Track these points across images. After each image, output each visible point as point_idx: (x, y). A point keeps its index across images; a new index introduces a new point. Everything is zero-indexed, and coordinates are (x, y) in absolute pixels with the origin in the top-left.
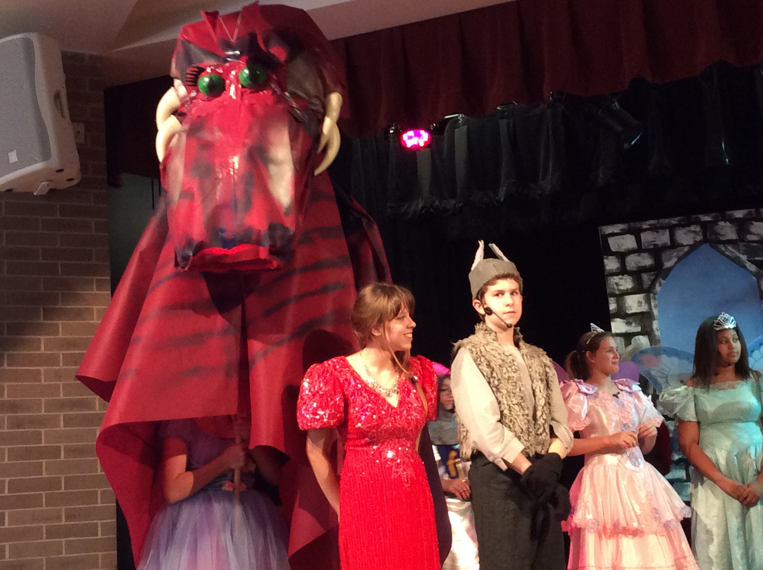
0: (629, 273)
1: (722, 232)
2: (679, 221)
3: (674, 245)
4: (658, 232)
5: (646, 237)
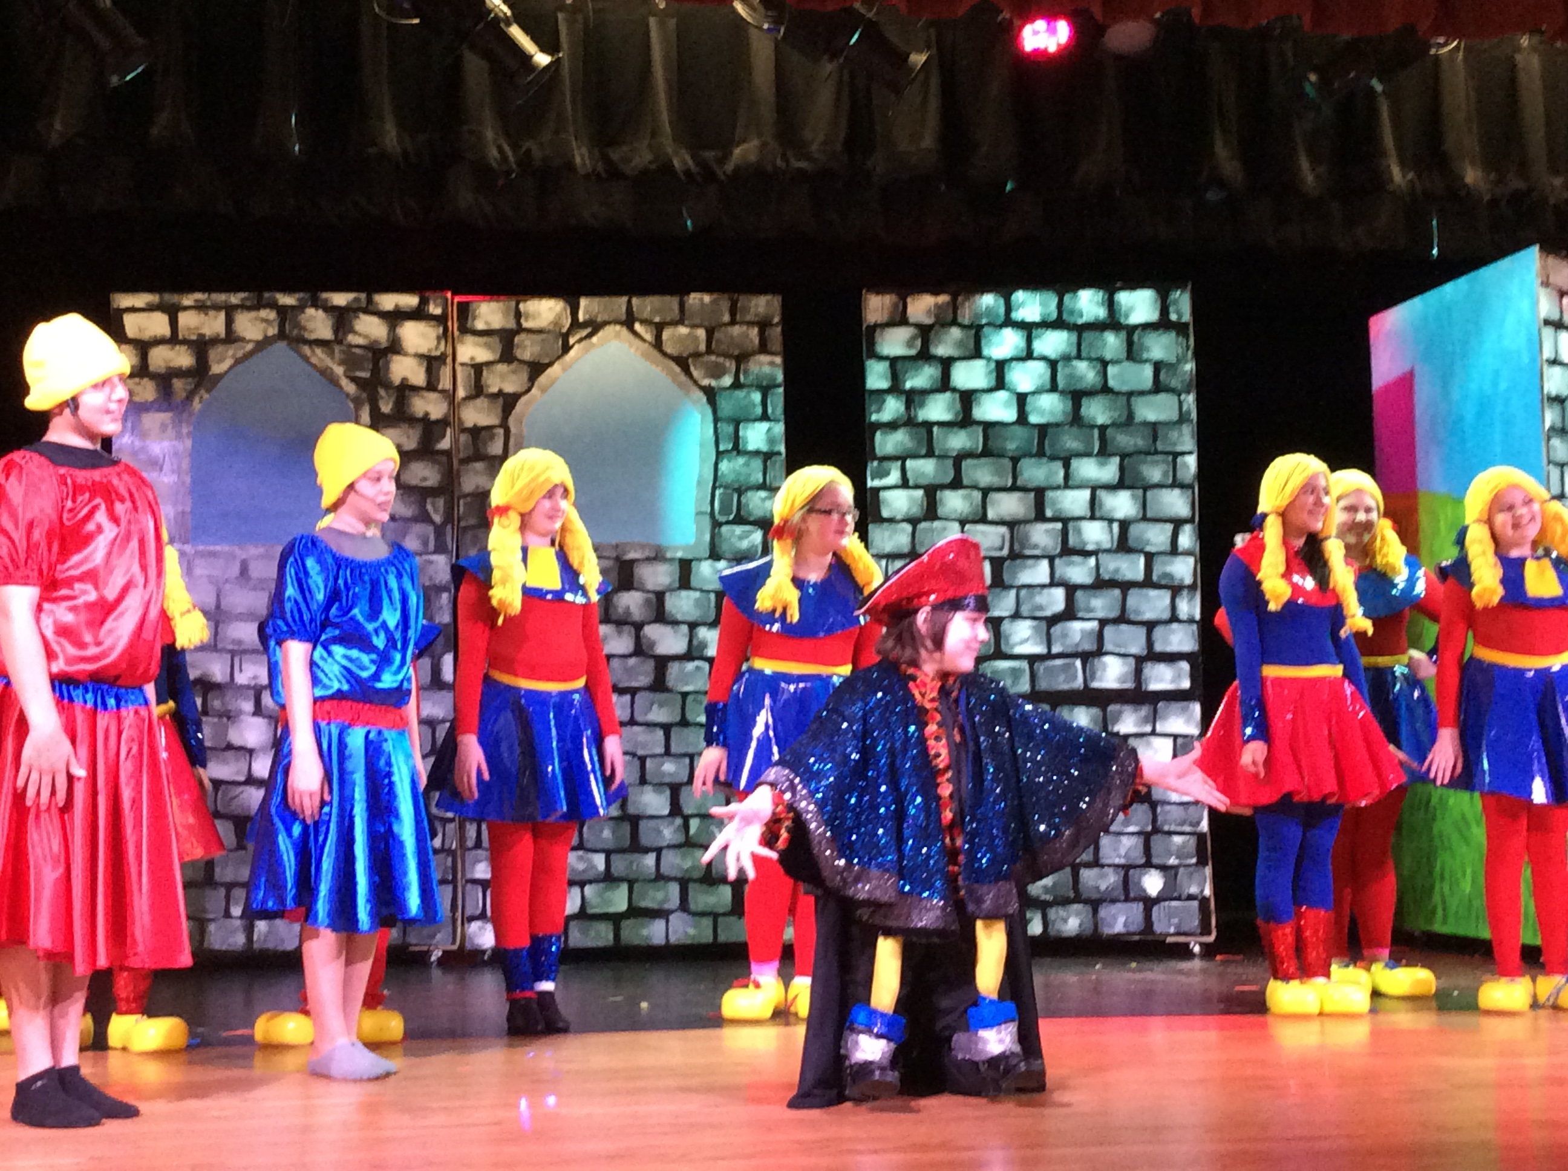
0: (153, 376)
1: (310, 325)
2: (243, 300)
3: (231, 337)
4: (206, 314)
5: (187, 320)
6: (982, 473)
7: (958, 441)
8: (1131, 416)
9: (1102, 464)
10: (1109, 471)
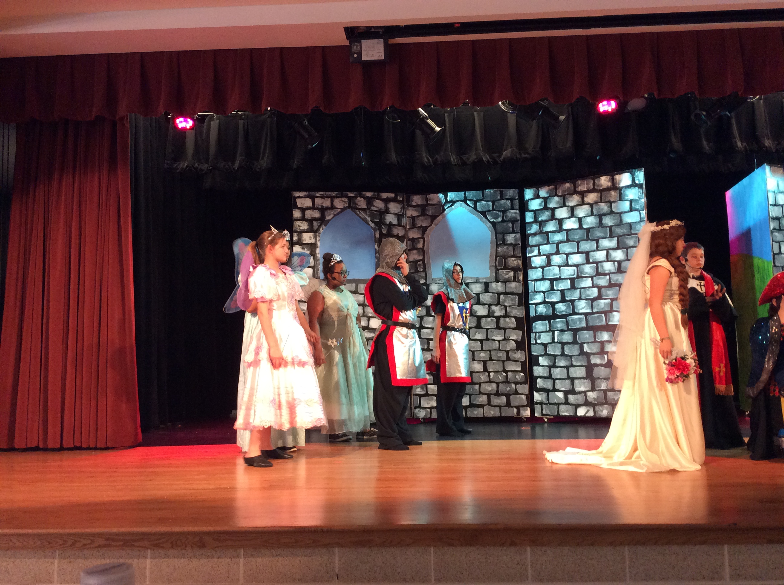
0: (307, 220)
1: (359, 203)
2: (336, 194)
3: (333, 207)
4: (324, 199)
5: (318, 201)
6: (566, 248)
7: (558, 237)
8: (621, 221)
9: (610, 241)
10: (613, 243)
